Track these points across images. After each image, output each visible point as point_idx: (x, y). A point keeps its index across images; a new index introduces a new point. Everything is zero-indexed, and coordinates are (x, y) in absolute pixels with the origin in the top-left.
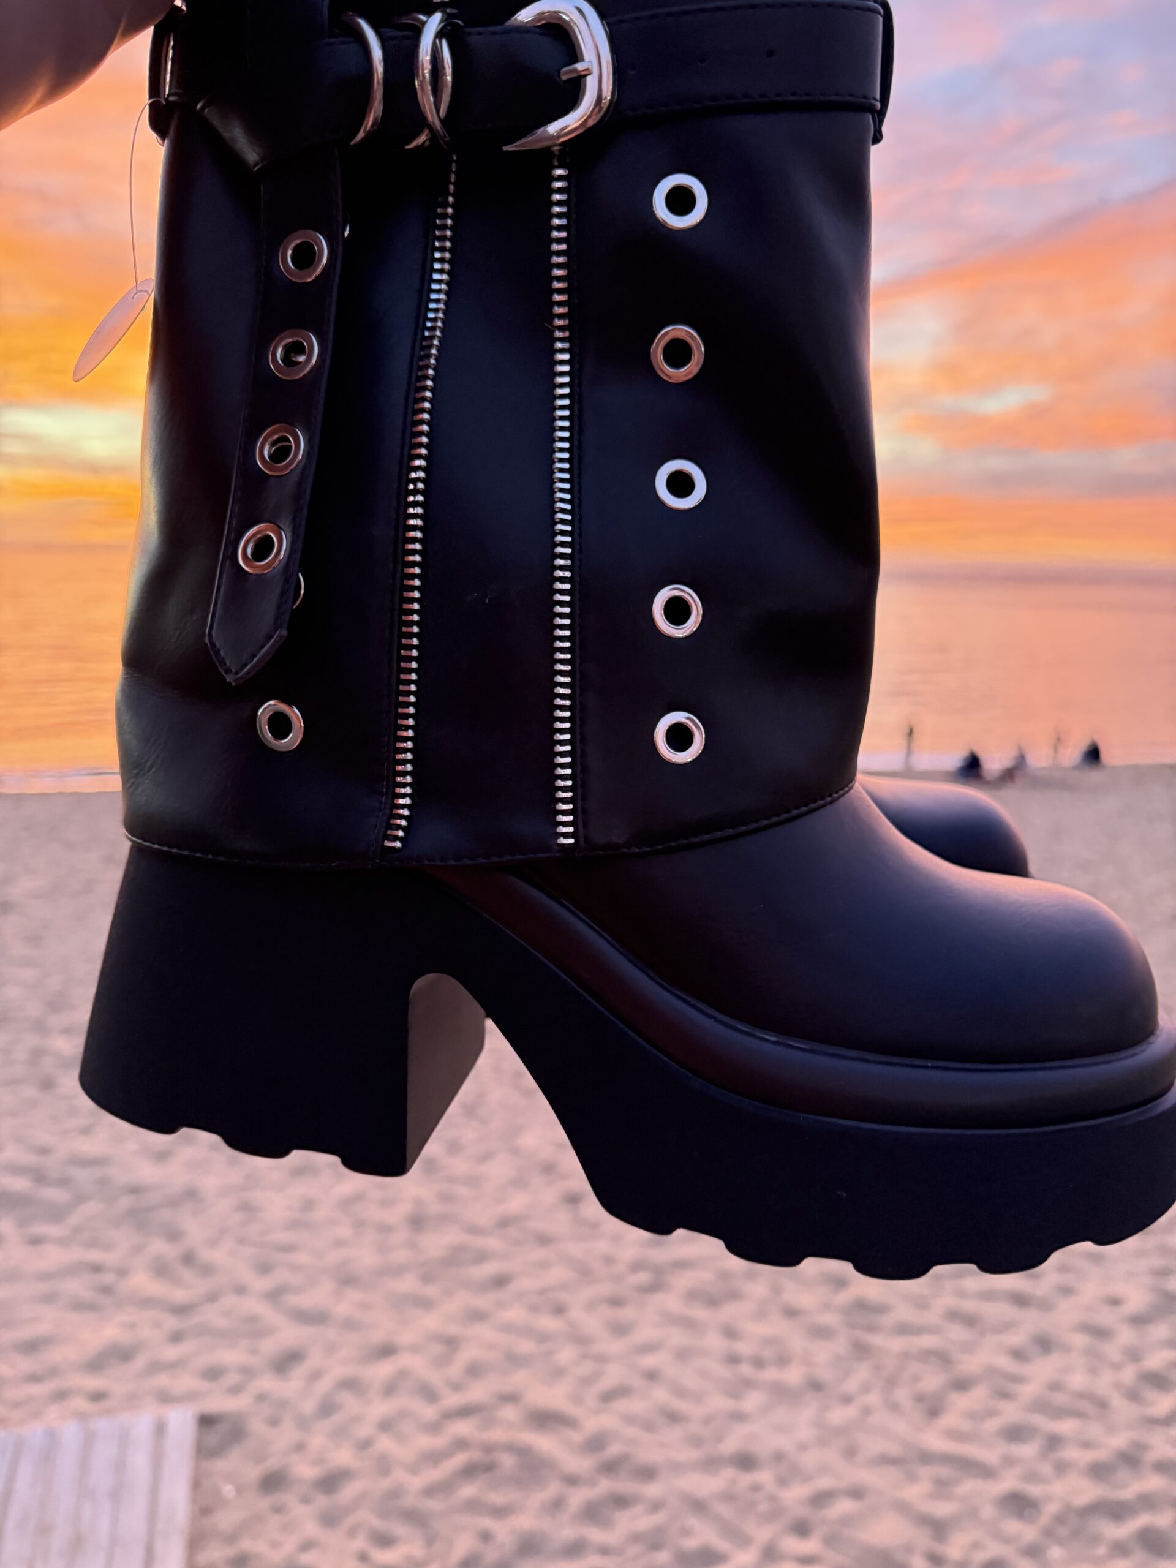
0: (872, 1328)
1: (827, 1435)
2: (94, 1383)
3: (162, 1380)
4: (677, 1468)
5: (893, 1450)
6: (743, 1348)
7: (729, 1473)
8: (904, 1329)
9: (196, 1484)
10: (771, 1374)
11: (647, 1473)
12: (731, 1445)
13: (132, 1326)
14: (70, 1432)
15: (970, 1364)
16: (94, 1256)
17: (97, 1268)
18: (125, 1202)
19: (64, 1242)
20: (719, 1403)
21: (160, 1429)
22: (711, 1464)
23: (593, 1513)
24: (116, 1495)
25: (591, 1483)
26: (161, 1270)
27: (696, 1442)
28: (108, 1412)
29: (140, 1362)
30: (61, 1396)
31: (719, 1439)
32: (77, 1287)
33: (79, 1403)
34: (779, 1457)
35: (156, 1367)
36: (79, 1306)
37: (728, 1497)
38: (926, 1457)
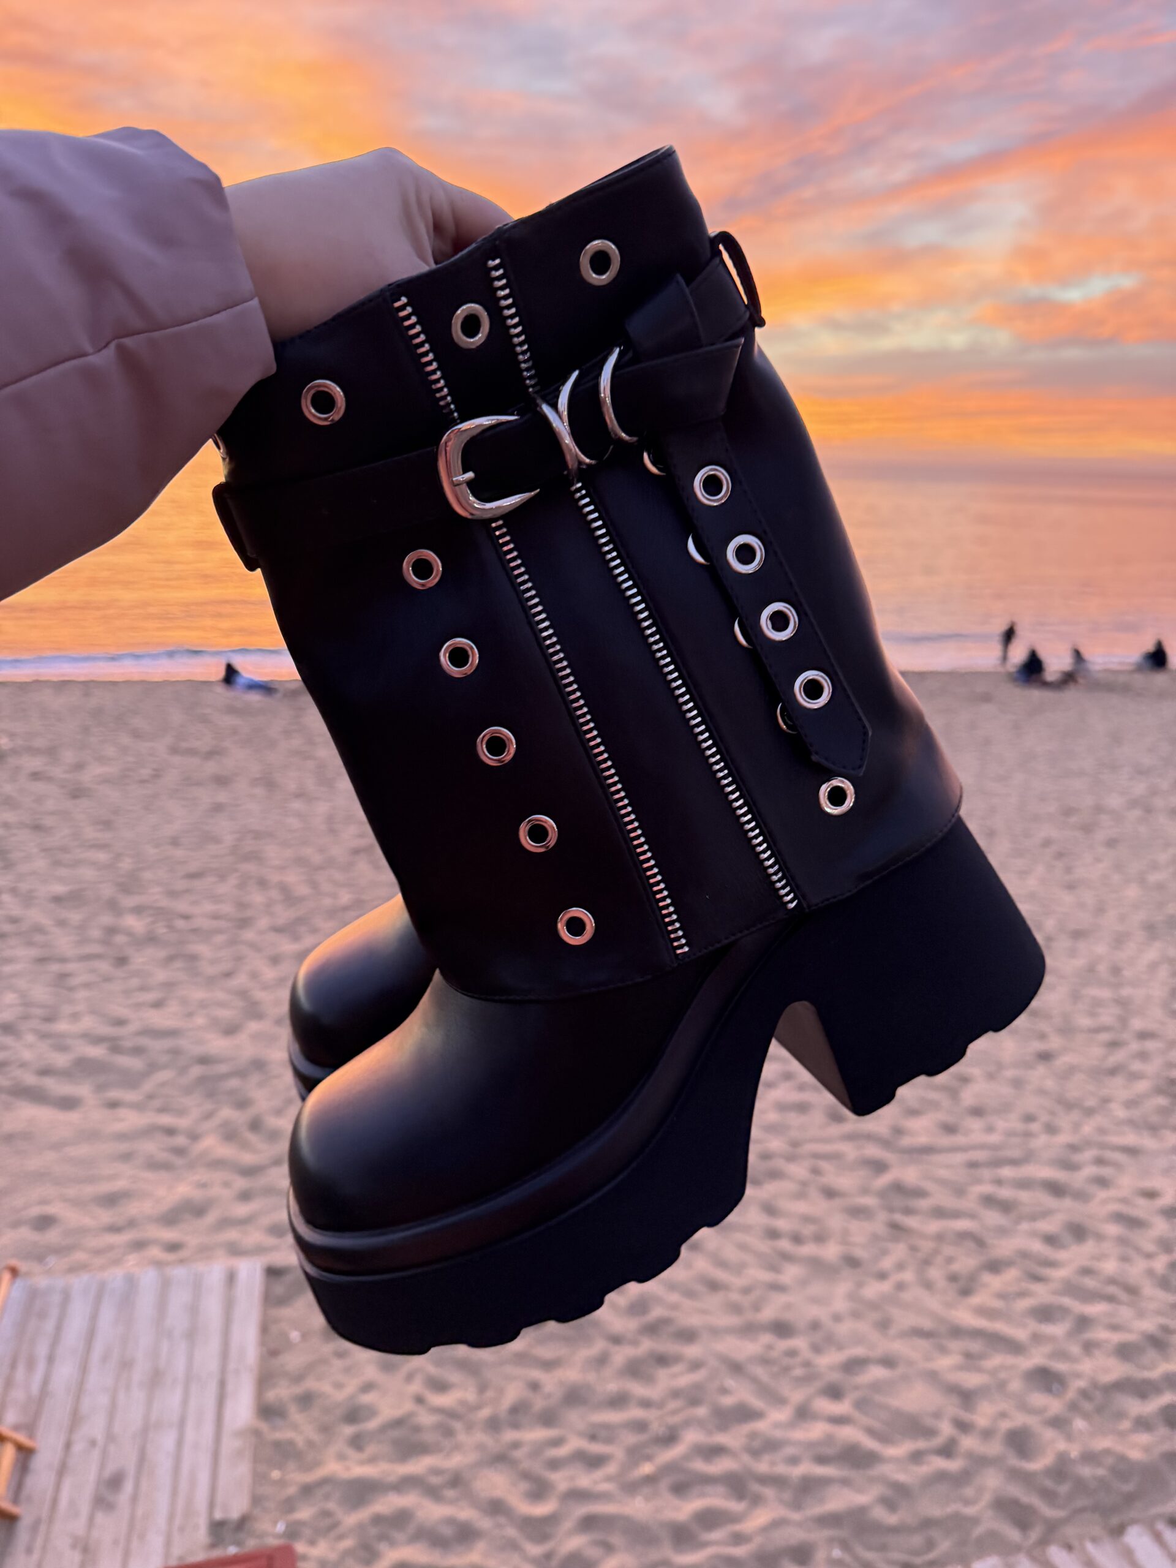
0: (908, 1211)
1: (860, 1308)
2: (169, 1235)
3: (232, 1234)
4: (716, 1332)
5: (927, 1324)
6: (781, 1224)
7: (767, 1338)
8: (939, 1213)
9: (264, 1329)
10: (808, 1249)
11: (688, 1336)
12: (768, 1313)
13: (203, 1185)
14: (148, 1278)
15: (1004, 1247)
16: (166, 1120)
17: (170, 1131)
18: (196, 1071)
19: (138, 1107)
20: (758, 1274)
21: (231, 1278)
22: (749, 1330)
23: (634, 1370)
24: (192, 1335)
25: (635, 1343)
26: (230, 1135)
27: (735, 1309)
28: (182, 1261)
29: (211, 1218)
30: (139, 1245)
31: (757, 1307)
32: (150, 1147)
33: (155, 1252)
34: (815, 1326)
35: (226, 1223)
36: (153, 1165)
37: (764, 1361)
38: (957, 1332)
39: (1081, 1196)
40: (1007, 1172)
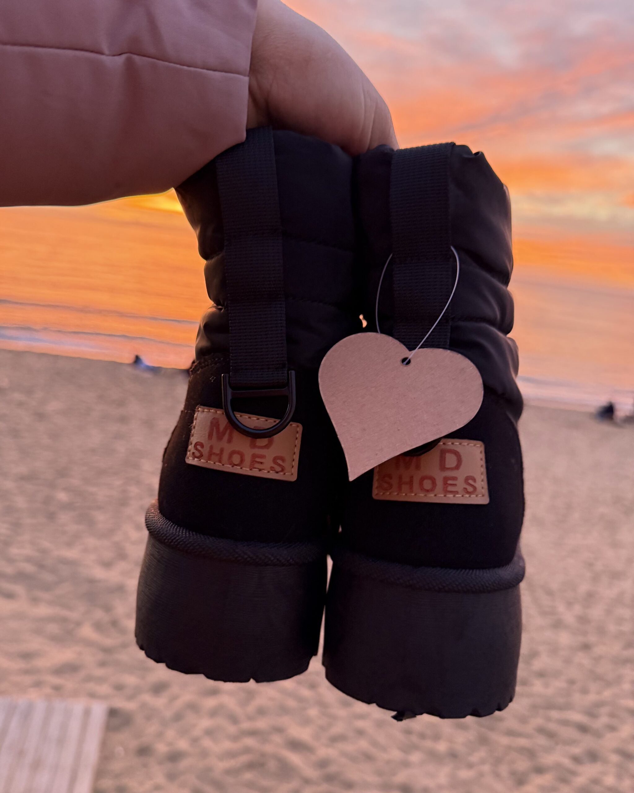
1: (456, 784)
2: (56, 681)
3: (92, 686)
4: (367, 785)
8: (511, 733)
9: (104, 744)
10: (428, 744)
11: (349, 785)
12: (400, 779)
13: (80, 654)
14: (40, 706)
15: (548, 759)
16: (65, 613)
17: (64, 620)
18: (85, 587)
19: (50, 603)
20: (396, 754)
21: (87, 713)
24: (61, 741)
25: (317, 784)
28: (61, 697)
29: (82, 674)
33: (48, 690)
35: (89, 679)
36: (53, 638)
39: (598, 734)
40: (555, 714)
